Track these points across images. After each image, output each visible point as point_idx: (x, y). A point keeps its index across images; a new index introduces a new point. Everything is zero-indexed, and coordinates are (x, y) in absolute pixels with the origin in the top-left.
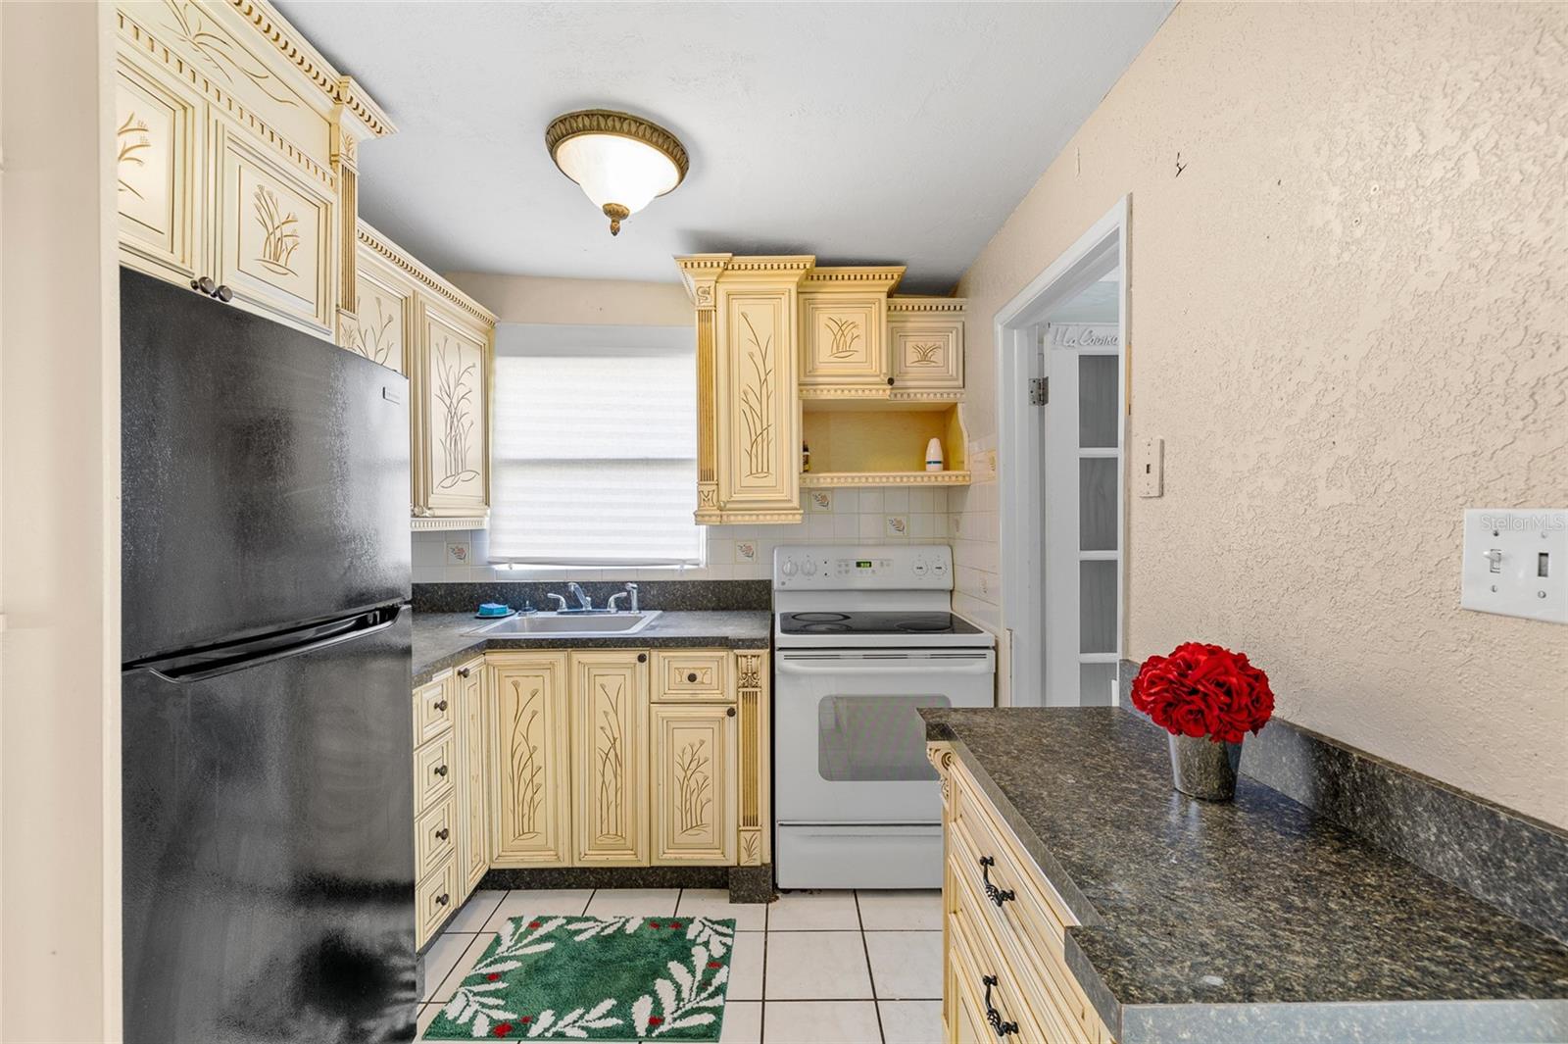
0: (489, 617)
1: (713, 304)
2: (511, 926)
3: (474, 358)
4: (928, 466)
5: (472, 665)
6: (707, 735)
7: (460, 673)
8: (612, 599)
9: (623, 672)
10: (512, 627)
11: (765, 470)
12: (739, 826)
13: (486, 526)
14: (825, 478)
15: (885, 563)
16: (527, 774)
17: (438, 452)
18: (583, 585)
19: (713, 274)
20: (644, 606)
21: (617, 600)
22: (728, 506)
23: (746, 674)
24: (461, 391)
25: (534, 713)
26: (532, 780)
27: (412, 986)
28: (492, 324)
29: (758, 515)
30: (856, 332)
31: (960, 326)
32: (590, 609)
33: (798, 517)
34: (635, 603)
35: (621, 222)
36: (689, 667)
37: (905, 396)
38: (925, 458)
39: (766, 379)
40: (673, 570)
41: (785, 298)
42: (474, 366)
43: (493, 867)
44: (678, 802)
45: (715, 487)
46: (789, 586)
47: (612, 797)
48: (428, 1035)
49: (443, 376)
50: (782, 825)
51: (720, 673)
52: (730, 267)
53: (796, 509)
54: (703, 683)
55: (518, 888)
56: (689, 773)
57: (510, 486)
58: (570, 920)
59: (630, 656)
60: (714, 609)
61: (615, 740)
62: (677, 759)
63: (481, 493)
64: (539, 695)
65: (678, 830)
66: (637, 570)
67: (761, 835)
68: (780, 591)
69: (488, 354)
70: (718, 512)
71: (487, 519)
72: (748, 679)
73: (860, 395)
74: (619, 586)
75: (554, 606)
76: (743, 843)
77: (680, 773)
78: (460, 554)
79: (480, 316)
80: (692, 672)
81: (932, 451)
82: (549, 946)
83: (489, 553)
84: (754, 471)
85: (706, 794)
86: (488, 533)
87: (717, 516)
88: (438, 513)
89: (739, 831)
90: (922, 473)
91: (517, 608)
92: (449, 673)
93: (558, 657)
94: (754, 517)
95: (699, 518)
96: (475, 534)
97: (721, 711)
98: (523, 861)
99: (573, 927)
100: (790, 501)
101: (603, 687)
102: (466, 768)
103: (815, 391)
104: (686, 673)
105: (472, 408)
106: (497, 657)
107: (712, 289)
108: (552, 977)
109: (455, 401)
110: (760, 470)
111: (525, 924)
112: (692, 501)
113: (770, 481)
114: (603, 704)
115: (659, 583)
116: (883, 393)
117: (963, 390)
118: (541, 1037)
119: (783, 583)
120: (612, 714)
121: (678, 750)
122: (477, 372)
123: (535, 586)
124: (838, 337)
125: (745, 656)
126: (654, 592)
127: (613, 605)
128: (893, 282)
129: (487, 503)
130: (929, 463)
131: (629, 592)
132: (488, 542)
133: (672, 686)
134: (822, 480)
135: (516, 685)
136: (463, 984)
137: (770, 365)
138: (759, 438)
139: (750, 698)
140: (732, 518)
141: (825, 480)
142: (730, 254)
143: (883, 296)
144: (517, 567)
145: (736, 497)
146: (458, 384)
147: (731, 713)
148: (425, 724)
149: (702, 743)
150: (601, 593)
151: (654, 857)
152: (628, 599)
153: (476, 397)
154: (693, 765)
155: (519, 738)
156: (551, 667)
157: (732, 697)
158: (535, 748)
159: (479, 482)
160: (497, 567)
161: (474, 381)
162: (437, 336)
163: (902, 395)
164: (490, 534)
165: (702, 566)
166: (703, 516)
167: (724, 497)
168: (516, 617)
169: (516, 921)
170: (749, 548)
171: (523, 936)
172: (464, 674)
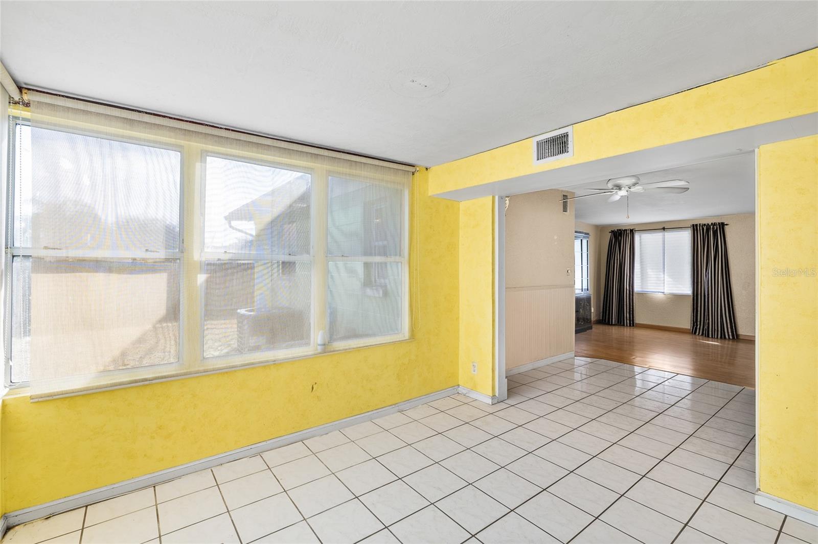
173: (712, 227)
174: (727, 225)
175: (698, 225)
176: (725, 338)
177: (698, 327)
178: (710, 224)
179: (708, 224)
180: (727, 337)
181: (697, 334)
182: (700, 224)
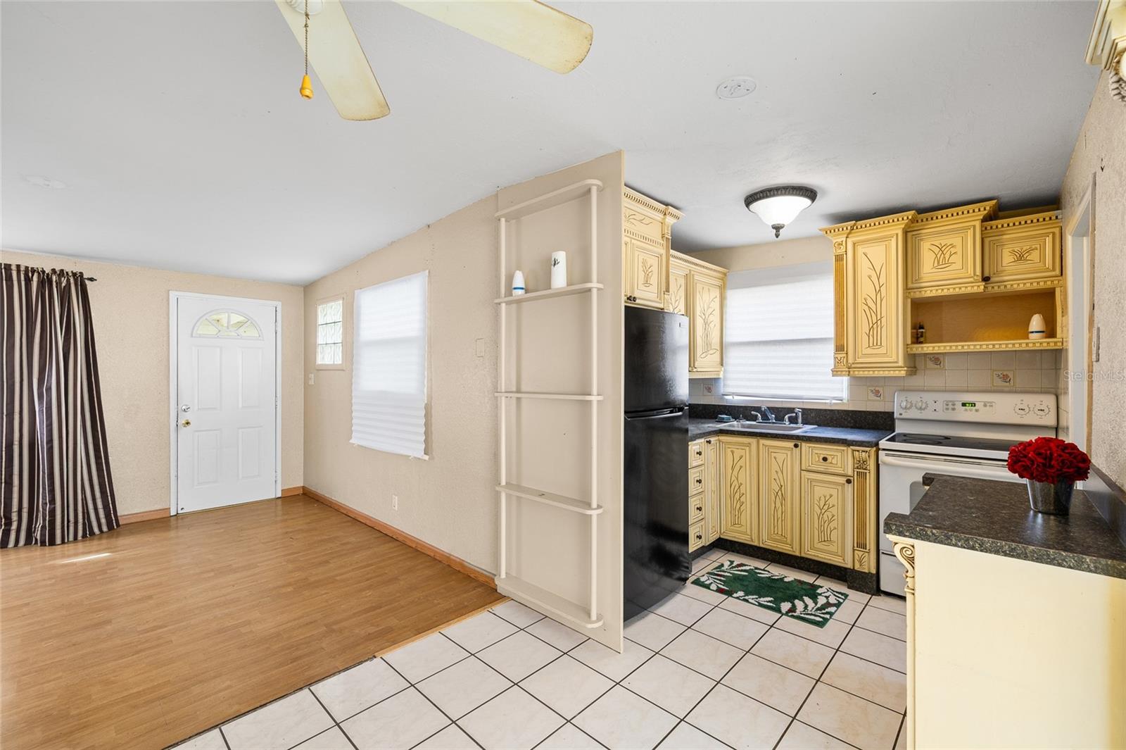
0: (722, 421)
1: (844, 250)
2: (729, 563)
3: (716, 293)
4: (1030, 335)
5: (713, 439)
6: (834, 492)
7: (707, 442)
8: (786, 417)
9: (786, 452)
10: (733, 426)
11: (879, 344)
12: (854, 547)
13: (721, 376)
14: (928, 347)
15: (988, 405)
16: (737, 496)
17: (699, 341)
18: (770, 409)
19: (845, 234)
20: (805, 422)
21: (789, 417)
22: (853, 366)
23: (859, 461)
24: (710, 310)
25: (741, 467)
26: (739, 499)
27: (687, 568)
28: (725, 274)
29: (874, 371)
30: (953, 250)
31: (1057, 231)
32: (774, 421)
33: (903, 372)
34: (800, 420)
35: (781, 230)
36: (824, 453)
37: (1002, 287)
38: (1028, 329)
39: (880, 290)
40: (825, 403)
41: (894, 240)
42: (716, 297)
43: (722, 537)
44: (816, 525)
45: (845, 355)
46: (904, 416)
47: (780, 516)
48: (693, 583)
49: (702, 305)
50: (883, 553)
51: (843, 460)
52: (855, 228)
53: (901, 367)
54: (831, 463)
55: (733, 551)
56: (823, 511)
57: (733, 356)
58: (756, 568)
59: (790, 444)
60: (852, 427)
61: (782, 486)
62: (816, 502)
63: (718, 360)
64: (743, 458)
65: (816, 541)
66: (803, 402)
67: (869, 555)
68: (899, 419)
69: (723, 289)
70: (847, 369)
71: (722, 373)
72: (861, 465)
73: (957, 291)
74: (791, 410)
75: (754, 418)
76: (856, 557)
77: (817, 509)
78: (709, 390)
79: (719, 272)
80: (825, 456)
81: (1034, 323)
82: (747, 574)
83: (722, 390)
84: (871, 345)
85: (833, 525)
86: (722, 380)
87: (846, 371)
88: (699, 370)
89: (854, 550)
90: (1027, 341)
91: (736, 418)
92: (702, 440)
93: (753, 441)
94: (871, 372)
95: (835, 373)
96: (716, 380)
97: (843, 480)
98: (735, 537)
99: (757, 571)
100: (896, 362)
101: (775, 458)
102: (710, 484)
103: (920, 292)
104: (822, 456)
105: (715, 319)
106: (724, 438)
107: (844, 243)
108: (745, 583)
109: (707, 316)
110: (875, 344)
111: (735, 564)
112: (831, 363)
113: (883, 350)
114: (775, 467)
115: (816, 410)
116: (979, 288)
117: (1060, 278)
118: (738, 598)
119: (901, 414)
120: (780, 473)
121: (817, 498)
122: (718, 300)
123: (745, 408)
124: (938, 256)
125: (858, 451)
126: (813, 415)
127: (787, 420)
128: (986, 212)
129: (722, 365)
130: (1032, 332)
131: (796, 414)
132: (722, 384)
133: (814, 462)
134: (925, 349)
135: (733, 452)
136: (707, 573)
137: (882, 280)
138: (875, 326)
139: (862, 476)
140: (856, 373)
141: (928, 348)
142: (854, 222)
143: (978, 224)
144: (736, 398)
145: (860, 360)
146: (709, 307)
147: (849, 481)
148: (693, 460)
149: (831, 496)
150: (780, 413)
151: (802, 552)
152: (796, 418)
153: (717, 312)
154: (826, 507)
155: (733, 478)
156: (749, 445)
157: (850, 472)
158: (741, 484)
159: (718, 353)
160: (726, 397)
161: (716, 305)
162: (699, 287)
163: (999, 287)
164: (724, 381)
165: (844, 401)
166: (837, 371)
167: (851, 361)
168: (735, 423)
169: (732, 562)
170: (878, 391)
171: (733, 567)
172: (709, 442)
173: (54, 278)
174: (91, 279)
175: (14, 268)
176: (92, 533)
177: (14, 526)
178: (48, 271)
179: (43, 272)
180: (96, 530)
181: (11, 544)
182: (18, 267)
